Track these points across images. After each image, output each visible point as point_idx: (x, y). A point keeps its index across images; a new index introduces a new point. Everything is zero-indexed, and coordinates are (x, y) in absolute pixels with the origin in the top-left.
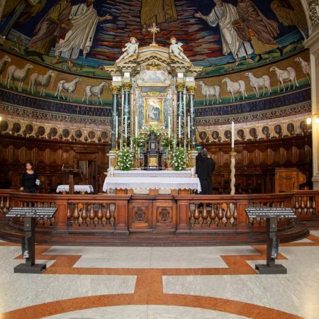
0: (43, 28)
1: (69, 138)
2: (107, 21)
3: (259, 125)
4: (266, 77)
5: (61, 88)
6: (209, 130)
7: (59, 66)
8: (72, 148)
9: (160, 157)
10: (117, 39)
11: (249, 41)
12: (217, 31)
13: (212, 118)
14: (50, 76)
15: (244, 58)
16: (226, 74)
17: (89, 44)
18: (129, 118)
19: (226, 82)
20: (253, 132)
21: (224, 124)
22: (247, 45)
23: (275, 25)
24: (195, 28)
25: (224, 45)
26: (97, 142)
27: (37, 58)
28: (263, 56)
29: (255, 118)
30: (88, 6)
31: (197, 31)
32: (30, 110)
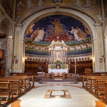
0: (32, 36)
1: (37, 61)
2: (47, 33)
3: (84, 57)
4: (85, 46)
5: (35, 49)
6: (72, 58)
7: (35, 44)
8: (38, 63)
9: (60, 66)
10: (49, 37)
11: (81, 37)
12: (73, 35)
13: (73, 55)
14: (33, 46)
15: (80, 41)
16: (76, 45)
17: (42, 38)
18: (53, 58)
19: (76, 47)
20: (83, 59)
21: (75, 57)
22: (80, 38)
23: (86, 34)
24: (68, 34)
25: (75, 38)
26: (44, 62)
27: (30, 42)
28: (84, 41)
29: (83, 56)
30: (42, 30)
31: (68, 35)
32: (28, 54)
